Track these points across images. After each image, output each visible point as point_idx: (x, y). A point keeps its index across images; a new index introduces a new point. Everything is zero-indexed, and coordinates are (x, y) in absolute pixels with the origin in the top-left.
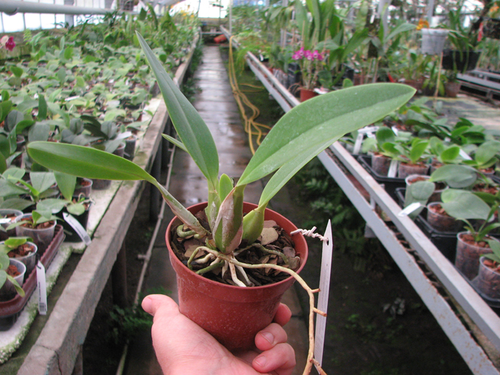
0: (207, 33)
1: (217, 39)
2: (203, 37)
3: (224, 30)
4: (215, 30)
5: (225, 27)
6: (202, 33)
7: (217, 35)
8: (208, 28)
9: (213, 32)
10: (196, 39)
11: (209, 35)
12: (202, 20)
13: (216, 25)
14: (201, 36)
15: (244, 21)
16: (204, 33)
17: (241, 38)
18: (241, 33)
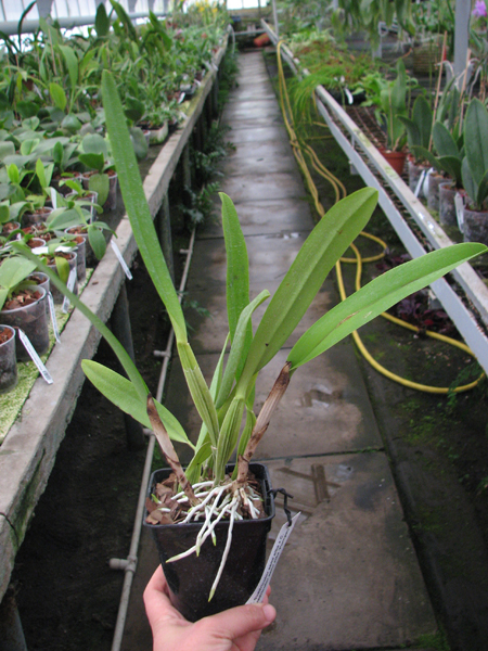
0: (242, 33)
1: (258, 41)
2: (237, 40)
3: (267, 27)
4: (254, 27)
5: (267, 21)
6: (234, 34)
7: (258, 35)
8: (243, 25)
9: (251, 30)
10: (221, 51)
11: (245, 35)
12: (233, 14)
13: (255, 19)
14: (234, 40)
15: (299, 11)
16: (237, 33)
17: (297, 45)
18: (295, 35)
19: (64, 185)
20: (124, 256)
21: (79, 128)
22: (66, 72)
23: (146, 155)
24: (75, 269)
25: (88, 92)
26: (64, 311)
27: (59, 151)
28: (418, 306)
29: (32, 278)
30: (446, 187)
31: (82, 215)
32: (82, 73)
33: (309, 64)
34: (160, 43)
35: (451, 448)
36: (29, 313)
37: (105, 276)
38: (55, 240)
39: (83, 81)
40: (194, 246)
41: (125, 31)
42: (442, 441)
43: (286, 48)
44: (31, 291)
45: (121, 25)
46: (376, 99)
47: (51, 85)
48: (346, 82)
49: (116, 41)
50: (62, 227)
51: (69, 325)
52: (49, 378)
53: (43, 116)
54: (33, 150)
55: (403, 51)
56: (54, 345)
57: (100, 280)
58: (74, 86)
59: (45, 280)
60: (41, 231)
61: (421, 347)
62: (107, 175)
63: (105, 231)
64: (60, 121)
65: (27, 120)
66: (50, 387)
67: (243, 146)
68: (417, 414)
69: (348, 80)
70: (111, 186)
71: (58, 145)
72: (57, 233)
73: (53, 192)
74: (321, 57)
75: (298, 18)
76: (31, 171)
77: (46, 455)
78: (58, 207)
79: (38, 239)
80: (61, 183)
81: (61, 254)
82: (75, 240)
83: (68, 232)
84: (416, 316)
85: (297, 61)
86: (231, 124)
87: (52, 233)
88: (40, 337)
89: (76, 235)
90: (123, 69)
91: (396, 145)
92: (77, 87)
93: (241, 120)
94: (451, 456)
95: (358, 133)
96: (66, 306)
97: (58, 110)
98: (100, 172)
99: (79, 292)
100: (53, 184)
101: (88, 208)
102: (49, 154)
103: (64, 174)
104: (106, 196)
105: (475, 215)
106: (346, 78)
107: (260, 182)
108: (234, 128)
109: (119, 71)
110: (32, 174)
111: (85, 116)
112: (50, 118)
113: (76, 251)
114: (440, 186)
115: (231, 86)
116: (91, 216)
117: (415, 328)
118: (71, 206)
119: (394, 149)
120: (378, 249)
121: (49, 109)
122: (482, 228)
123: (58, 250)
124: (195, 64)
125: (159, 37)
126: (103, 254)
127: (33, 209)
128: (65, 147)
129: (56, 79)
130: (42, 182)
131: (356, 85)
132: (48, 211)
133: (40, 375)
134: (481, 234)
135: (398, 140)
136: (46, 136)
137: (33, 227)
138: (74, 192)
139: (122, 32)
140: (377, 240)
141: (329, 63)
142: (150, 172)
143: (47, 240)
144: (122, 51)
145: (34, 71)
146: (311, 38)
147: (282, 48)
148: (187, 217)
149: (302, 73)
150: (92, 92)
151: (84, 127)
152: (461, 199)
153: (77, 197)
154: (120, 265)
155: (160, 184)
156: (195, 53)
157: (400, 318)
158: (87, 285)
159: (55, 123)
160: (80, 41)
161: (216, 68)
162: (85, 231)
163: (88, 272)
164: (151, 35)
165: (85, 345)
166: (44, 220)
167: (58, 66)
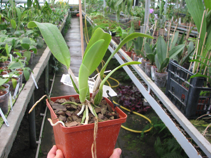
0: (73, 12)
4: (77, 10)
6: (70, 12)
7: (77, 13)
8: (73, 9)
10: (67, 16)
12: (70, 6)
13: (77, 8)
14: (70, 14)
15: (92, 6)
16: (71, 12)
17: (92, 16)
18: (91, 14)
19: (15, 54)
20: (36, 80)
21: (20, 35)
22: (17, 16)
23: (42, 47)
24: (19, 83)
25: (23, 24)
26: (14, 99)
27: (14, 42)
28: (130, 103)
29: (3, 86)
30: (148, 64)
31: (22, 65)
32: (22, 18)
33: (97, 22)
34: (48, 11)
35: (142, 152)
36: (2, 99)
37: (29, 87)
38: (11, 73)
39: (22, 20)
40: (55, 78)
41: (37, 6)
42: (139, 149)
43: (88, 17)
44: (3, 91)
45: (36, 4)
46: (120, 35)
47: (11, 20)
48: (109, 29)
49: (34, 9)
50: (14, 68)
51: (16, 104)
52: (8, 124)
53: (8, 30)
54: (4, 40)
55: (125, 22)
56: (10, 111)
57: (27, 88)
58: (19, 22)
59: (8, 87)
60: (6, 69)
61: (131, 117)
62: (30, 52)
63: (29, 71)
64: (14, 32)
65: (3, 31)
66: (8, 128)
67: (72, 47)
68: (130, 139)
69: (110, 28)
70: (31, 56)
71: (14, 40)
72: (12, 70)
73: (11, 56)
74: (101, 20)
75: (92, 8)
76: (3, 48)
77: (5, 155)
78: (12, 61)
79: (5, 72)
80: (14, 53)
81: (14, 78)
82: (19, 73)
83: (16, 70)
84: (129, 106)
85: (92, 21)
86: (68, 40)
87: (10, 70)
88: (5, 108)
89: (19, 71)
90: (36, 18)
91: (129, 50)
92: (20, 22)
93: (72, 39)
94: (142, 155)
95: (116, 45)
96: (15, 97)
97: (13, 29)
98: (28, 50)
99: (19, 92)
100: (11, 53)
101: (23, 62)
102: (10, 43)
103: (15, 50)
104: (29, 59)
105: (159, 74)
106: (109, 28)
107: (78, 59)
108: (69, 41)
109: (34, 18)
110: (4, 49)
111: (22, 31)
112: (10, 31)
113: (19, 77)
114: (146, 64)
115: (68, 28)
116: (24, 65)
117: (129, 110)
118: (17, 61)
119: (128, 51)
120: (116, 83)
121: (10, 28)
122: (161, 79)
123: (13, 76)
124: (59, 19)
125: (48, 9)
126: (28, 78)
127: (3, 61)
128: (16, 41)
129: (13, 18)
130: (7, 52)
131: (112, 30)
132: (9, 62)
133: (4, 123)
134: (161, 81)
135: (130, 48)
136: (9, 36)
137: (3, 67)
138: (18, 56)
139: (36, 6)
140: (116, 80)
141: (104, 22)
142: (44, 52)
143: (9, 72)
144: (35, 12)
145: (5, 15)
146: (97, 14)
147: (86, 17)
148: (53, 69)
149: (94, 25)
150: (25, 24)
151: (22, 35)
152: (153, 69)
153: (19, 58)
154: (34, 83)
155: (48, 56)
156: (59, 16)
157: (124, 107)
158: (22, 90)
159: (12, 33)
160: (21, 8)
161: (65, 21)
162: (23, 70)
163: (23, 84)
164: (45, 9)
165: (22, 112)
166: (7, 65)
167: (14, 14)
